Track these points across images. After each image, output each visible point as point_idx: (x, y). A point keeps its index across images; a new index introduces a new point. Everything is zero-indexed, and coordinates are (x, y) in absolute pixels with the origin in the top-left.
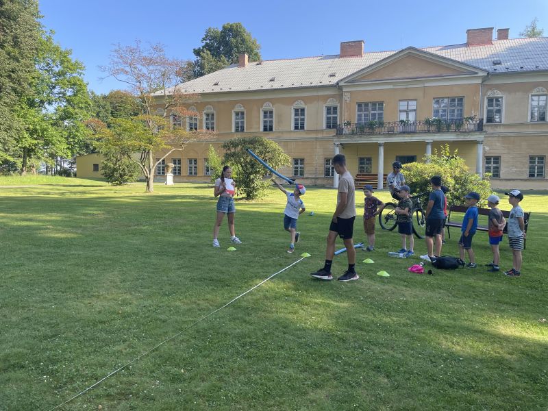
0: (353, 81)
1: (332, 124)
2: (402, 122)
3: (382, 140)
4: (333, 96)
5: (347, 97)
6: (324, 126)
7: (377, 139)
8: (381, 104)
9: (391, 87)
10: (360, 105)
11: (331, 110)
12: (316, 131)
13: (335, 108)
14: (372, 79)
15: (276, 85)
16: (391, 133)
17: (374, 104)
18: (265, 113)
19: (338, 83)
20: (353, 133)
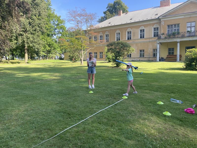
0: (165, 16)
1: (156, 35)
2: (188, 31)
3: (178, 40)
4: (156, 23)
5: (163, 23)
6: (153, 36)
7: (176, 40)
8: (178, 25)
9: (183, 17)
10: (169, 26)
11: (156, 29)
12: (150, 38)
13: (158, 28)
14: (174, 14)
15: (132, 21)
16: (183, 37)
17: (175, 25)
18: (128, 32)
19: (159, 18)
20: (166, 38)
